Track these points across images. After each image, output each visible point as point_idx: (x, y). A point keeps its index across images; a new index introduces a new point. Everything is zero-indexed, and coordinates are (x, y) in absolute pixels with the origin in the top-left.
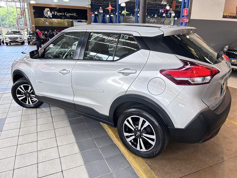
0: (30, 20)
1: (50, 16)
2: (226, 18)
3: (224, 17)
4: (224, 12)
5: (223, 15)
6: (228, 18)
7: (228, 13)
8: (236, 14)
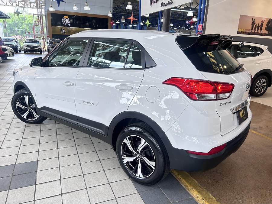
2: (241, 34)
5: (238, 31)
6: (243, 34)
7: (243, 29)
8: (252, 30)
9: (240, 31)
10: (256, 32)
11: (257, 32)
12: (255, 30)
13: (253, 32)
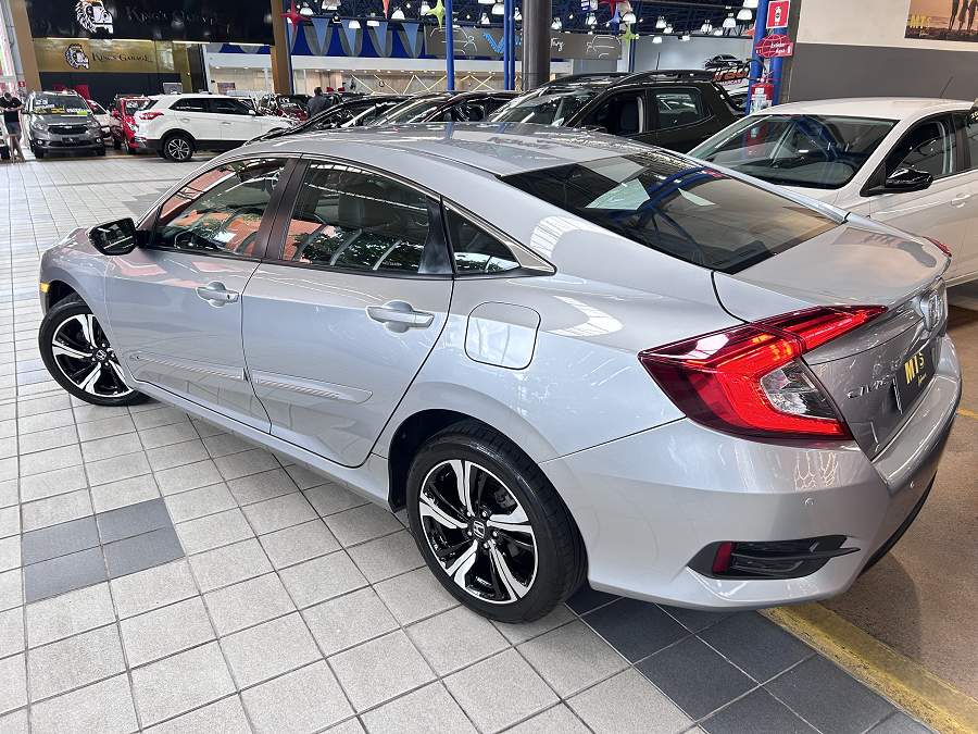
0: (16, 45)
1: (106, 27)
2: (917, 37)
3: (912, 33)
4: (910, 16)
5: (908, 27)
6: (923, 37)
7: (923, 18)
8: (952, 20)
9: (915, 24)
10: (965, 27)
11: (969, 30)
12: (962, 19)
13: (956, 27)
